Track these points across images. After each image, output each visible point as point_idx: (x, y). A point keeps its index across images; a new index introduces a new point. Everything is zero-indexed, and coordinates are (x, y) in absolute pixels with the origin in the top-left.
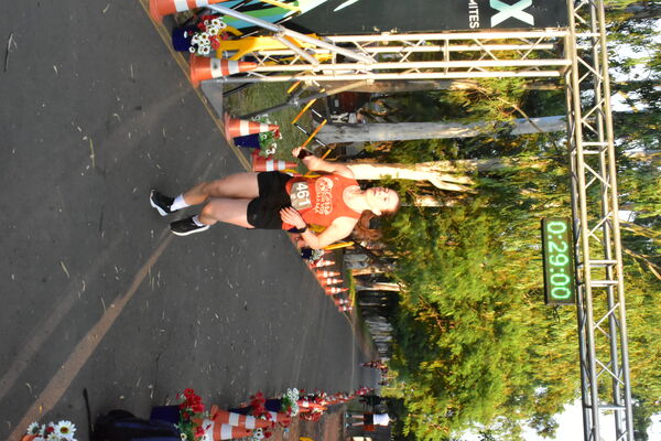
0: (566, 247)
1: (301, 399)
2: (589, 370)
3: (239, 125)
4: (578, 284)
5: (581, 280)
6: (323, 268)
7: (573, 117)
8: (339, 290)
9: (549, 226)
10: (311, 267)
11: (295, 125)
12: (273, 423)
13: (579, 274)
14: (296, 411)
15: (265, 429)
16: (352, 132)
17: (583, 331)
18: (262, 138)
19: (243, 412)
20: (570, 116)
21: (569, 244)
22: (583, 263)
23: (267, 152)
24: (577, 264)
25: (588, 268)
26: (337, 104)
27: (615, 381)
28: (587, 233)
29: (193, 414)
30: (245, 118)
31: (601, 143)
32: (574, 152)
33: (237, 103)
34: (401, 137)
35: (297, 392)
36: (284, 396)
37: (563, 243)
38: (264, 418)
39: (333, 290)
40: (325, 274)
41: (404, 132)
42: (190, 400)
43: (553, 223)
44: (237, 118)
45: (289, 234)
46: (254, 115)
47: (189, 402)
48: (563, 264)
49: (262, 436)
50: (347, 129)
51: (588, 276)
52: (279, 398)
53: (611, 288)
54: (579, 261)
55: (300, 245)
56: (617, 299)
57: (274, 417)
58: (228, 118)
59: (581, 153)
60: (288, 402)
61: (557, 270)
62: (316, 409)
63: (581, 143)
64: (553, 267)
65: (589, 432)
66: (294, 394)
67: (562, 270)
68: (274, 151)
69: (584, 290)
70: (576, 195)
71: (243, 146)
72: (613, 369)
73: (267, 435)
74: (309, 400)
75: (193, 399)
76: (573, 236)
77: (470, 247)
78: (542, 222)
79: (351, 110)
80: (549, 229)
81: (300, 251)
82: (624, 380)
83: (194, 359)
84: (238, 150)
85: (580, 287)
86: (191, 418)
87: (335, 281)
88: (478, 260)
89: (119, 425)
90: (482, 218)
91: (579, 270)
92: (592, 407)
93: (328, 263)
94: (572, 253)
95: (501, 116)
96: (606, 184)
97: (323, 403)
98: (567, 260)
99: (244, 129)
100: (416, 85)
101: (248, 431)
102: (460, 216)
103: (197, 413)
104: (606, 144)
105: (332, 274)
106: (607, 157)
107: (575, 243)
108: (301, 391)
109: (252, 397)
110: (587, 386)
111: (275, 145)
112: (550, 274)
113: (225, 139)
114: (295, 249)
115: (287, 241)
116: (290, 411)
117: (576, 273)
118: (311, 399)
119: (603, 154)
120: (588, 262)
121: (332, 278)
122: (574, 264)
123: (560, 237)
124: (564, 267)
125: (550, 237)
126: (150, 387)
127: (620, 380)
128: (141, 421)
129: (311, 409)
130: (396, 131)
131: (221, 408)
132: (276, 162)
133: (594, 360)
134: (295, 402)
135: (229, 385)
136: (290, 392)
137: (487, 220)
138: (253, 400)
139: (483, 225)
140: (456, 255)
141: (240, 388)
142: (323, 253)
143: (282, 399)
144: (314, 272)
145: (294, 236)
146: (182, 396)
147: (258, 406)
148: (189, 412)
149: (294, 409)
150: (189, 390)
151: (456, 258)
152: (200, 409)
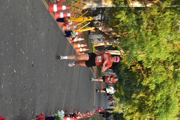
1: (66, 116)
6: (77, 42)
10: (70, 42)
35: (63, 111)
36: (56, 115)
40: (79, 46)
45: (58, 23)
52: (53, 116)
55: (64, 29)
60: (58, 118)
66: (61, 114)
74: (70, 117)
77: (160, 29)
81: (64, 33)
87: (84, 50)
88: (164, 37)
90: (167, 13)
93: (80, 39)
97: (78, 118)
102: (155, 12)
105: (82, 46)
108: (66, 111)
109: (37, 117)
114: (61, 31)
115: (57, 27)
118: (72, 116)
121: (83, 48)
134: (62, 118)
135: (23, 110)
136: (59, 113)
137: (170, 14)
138: (38, 118)
139: (168, 17)
140: (153, 34)
141: (30, 111)
142: (77, 33)
143: (55, 116)
144: (72, 44)
145: (61, 24)
151: (152, 36)
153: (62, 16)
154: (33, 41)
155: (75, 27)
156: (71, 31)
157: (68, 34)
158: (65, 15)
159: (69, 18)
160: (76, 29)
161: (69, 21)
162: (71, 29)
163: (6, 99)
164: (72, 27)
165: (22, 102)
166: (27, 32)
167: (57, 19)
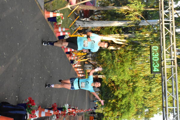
0: (158, 54)
1: (69, 108)
2: (165, 95)
3: (49, 14)
4: (162, 67)
5: (163, 66)
6: (77, 68)
7: (161, 12)
8: (82, 75)
9: (153, 47)
10: (73, 67)
11: (69, 17)
12: (59, 114)
13: (162, 64)
15: (57, 115)
16: (87, 23)
17: (163, 82)
18: (57, 18)
19: (50, 109)
20: (160, 11)
21: (159, 53)
22: (164, 60)
23: (59, 23)
24: (162, 60)
25: (165, 61)
26: (83, 15)
27: (173, 99)
28: (165, 50)
29: (31, 106)
30: (52, 11)
31: (170, 20)
32: (161, 24)
33: (49, 7)
34: (104, 25)
35: (68, 105)
36: (64, 106)
37: (157, 53)
38: (56, 111)
39: (80, 75)
40: (78, 70)
41: (104, 24)
43: (154, 47)
44: (49, 11)
45: (66, 54)
46: (55, 11)
48: (157, 60)
49: (56, 118)
50: (86, 23)
51: (165, 64)
52: (62, 107)
53: (173, 68)
54: (162, 59)
55: (70, 58)
56: (175, 72)
57: (60, 112)
58: (46, 11)
59: (164, 24)
60: (65, 109)
61: (155, 62)
62: (74, 112)
63: (164, 20)
64: (154, 61)
65: (165, 116)
66: (67, 106)
67: (157, 62)
68: (61, 23)
69: (164, 69)
70: (162, 38)
71: (50, 21)
72: (173, 95)
73: (57, 117)
74: (72, 109)
75: (31, 101)
76: (160, 51)
77: (125, 62)
78: (150, 46)
79: (87, 17)
80: (153, 49)
81: (70, 61)
82: (177, 99)
83: (32, 90)
84: (49, 23)
85: (162, 68)
86: (31, 107)
87: (81, 72)
88: (127, 66)
89: (4, 106)
91: (162, 62)
92: (166, 107)
93: (79, 66)
94: (160, 56)
95: (136, 18)
96: (172, 34)
97: (77, 111)
98: (158, 59)
99: (51, 15)
100: (109, 8)
101: (51, 114)
102: (122, 52)
103: (33, 106)
104: (172, 20)
105: (80, 70)
106: (172, 25)
107: (161, 53)
109: (53, 105)
110: (164, 101)
111: (62, 21)
112: (153, 63)
113: (45, 18)
114: (68, 60)
115: (65, 57)
116: (65, 111)
117: (161, 63)
119: (171, 24)
120: (165, 59)
121: (80, 71)
122: (161, 60)
123: (156, 51)
124: (157, 61)
125: (153, 51)
126: (17, 97)
127: (175, 98)
128: (12, 106)
129: (72, 112)
130: (102, 23)
131: (42, 108)
132: (62, 28)
133: (167, 92)
134: (67, 109)
135: (45, 101)
137: (131, 53)
139: (130, 55)
140: (121, 65)
141: (49, 102)
142: (77, 62)
144: (74, 68)
145: (68, 55)
146: (28, 100)
147: (55, 108)
148: (30, 105)
149: (67, 111)
150: (30, 98)
151: (121, 66)
152: (34, 104)
153: (69, 50)
154: (52, 62)
155: (76, 58)
156: (74, 60)
157: (72, 62)
158: (71, 50)
159: (73, 52)
160: (77, 59)
161: (73, 53)
162: (74, 59)
163: (35, 92)
164: (74, 58)
165: (44, 96)
166: (49, 56)
167: (66, 52)
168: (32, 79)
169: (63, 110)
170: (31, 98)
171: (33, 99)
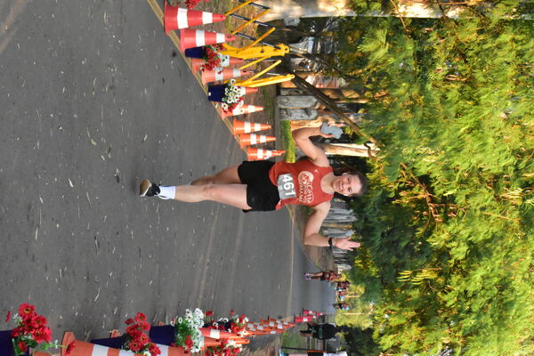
1: (208, 326)
6: (243, 118)
8: (269, 154)
10: (223, 116)
14: (200, 344)
19: (115, 344)
29: (34, 345)
35: (202, 314)
36: (180, 321)
38: (147, 353)
39: (261, 155)
40: (247, 127)
42: (29, 321)
45: (189, 61)
47: (28, 324)
52: (172, 323)
57: (164, 352)
60: (186, 330)
62: (232, 343)
66: (196, 318)
74: (220, 328)
75: (32, 322)
77: (485, 84)
81: (205, 89)
83: (33, 259)
86: (31, 351)
87: (263, 139)
88: (496, 105)
90: (505, 37)
93: (252, 109)
97: (243, 333)
102: (469, 34)
105: (258, 127)
108: (208, 313)
109: (129, 321)
114: (197, 85)
115: (185, 73)
116: (190, 344)
118: (225, 327)
121: (258, 134)
129: (224, 341)
131: (80, 337)
134: (197, 330)
135: (91, 300)
136: (190, 315)
137: (513, 40)
138: (130, 325)
139: (507, 48)
140: (462, 97)
141: (108, 307)
142: (243, 92)
143: (177, 325)
144: (228, 124)
145: (196, 64)
146: (16, 316)
147: (138, 335)
148: (27, 341)
149: (196, 341)
150: (27, 307)
151: (461, 103)
152: (44, 337)
153: (200, 40)
155: (237, 73)
156: (227, 85)
157: (218, 92)
158: (211, 39)
159: (220, 46)
160: (242, 79)
161: (221, 55)
162: (224, 80)
163: (46, 268)
164: (228, 74)
165: (88, 279)
166: (105, 86)
167: (187, 51)
168: (29, 208)
169: (179, 336)
170: (32, 308)
171: (39, 312)
